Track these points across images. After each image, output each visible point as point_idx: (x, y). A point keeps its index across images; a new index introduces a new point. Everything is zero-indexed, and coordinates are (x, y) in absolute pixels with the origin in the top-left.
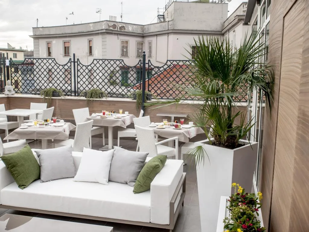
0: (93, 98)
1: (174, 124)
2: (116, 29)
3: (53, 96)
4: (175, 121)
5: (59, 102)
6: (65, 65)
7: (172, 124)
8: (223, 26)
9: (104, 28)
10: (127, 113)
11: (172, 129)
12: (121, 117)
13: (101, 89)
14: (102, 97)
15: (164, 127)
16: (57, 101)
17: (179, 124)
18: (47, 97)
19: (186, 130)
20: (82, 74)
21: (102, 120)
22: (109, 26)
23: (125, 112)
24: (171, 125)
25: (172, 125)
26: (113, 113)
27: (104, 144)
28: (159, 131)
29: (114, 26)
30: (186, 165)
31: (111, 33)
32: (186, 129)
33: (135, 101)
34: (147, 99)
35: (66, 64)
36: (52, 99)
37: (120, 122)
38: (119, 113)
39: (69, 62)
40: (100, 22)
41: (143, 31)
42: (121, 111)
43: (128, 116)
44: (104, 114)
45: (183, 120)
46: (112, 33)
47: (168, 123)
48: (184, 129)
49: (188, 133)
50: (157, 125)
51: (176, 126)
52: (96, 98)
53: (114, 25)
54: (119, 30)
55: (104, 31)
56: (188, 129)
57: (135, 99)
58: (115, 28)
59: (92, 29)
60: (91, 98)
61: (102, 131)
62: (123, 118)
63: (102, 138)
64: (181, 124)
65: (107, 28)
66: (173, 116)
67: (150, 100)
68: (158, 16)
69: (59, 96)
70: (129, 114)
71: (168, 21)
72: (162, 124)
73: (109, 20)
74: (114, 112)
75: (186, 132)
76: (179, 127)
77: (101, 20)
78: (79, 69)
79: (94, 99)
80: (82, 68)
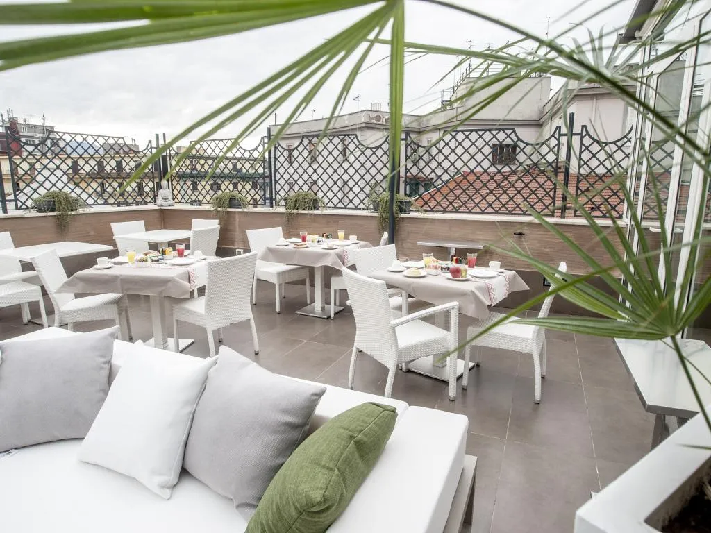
0: (297, 209)
1: (450, 266)
2: (381, 122)
3: (230, 208)
4: (455, 258)
5: (240, 218)
6: (254, 150)
7: (446, 266)
8: (542, 112)
9: (363, 120)
10: (353, 238)
11: (442, 280)
12: (337, 247)
13: (315, 194)
14: (316, 208)
15: (423, 273)
16: (237, 216)
17: (463, 266)
18: (219, 209)
19: (481, 283)
20: (282, 165)
21: (296, 251)
22: (371, 119)
23: (351, 237)
24: (442, 268)
25: (445, 269)
26: (324, 239)
27: (309, 302)
28: (409, 285)
29: (378, 118)
30: (478, 366)
31: (373, 128)
32: (482, 280)
33: (376, 214)
34: (401, 210)
35: (256, 148)
36: (228, 212)
37: (331, 257)
38: (337, 238)
39: (260, 143)
40: (358, 112)
41: (419, 124)
42: (341, 234)
43: (354, 245)
44: (304, 239)
45: (473, 257)
46: (375, 128)
47: (435, 264)
48: (477, 279)
49: (487, 291)
50: (408, 268)
51: (456, 273)
52: (304, 209)
53: (377, 116)
54: (384, 123)
55: (364, 125)
56: (487, 281)
57: (376, 210)
58: (379, 121)
59: (347, 123)
60: (294, 209)
61: (304, 275)
62: (341, 248)
63: (305, 284)
64: (469, 266)
65: (368, 120)
66: (452, 246)
67: (405, 212)
68: (443, 101)
69: (239, 206)
70: (357, 241)
71: (457, 108)
72: (420, 264)
73: (370, 109)
74: (327, 237)
75: (480, 289)
76: (463, 274)
77: (359, 110)
78: (277, 156)
79: (300, 212)
80: (282, 154)
